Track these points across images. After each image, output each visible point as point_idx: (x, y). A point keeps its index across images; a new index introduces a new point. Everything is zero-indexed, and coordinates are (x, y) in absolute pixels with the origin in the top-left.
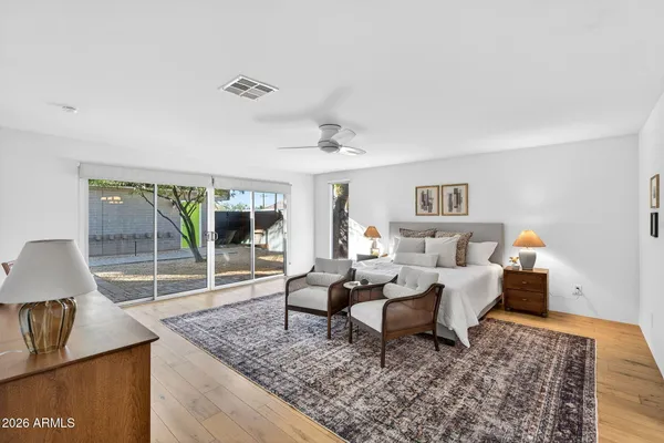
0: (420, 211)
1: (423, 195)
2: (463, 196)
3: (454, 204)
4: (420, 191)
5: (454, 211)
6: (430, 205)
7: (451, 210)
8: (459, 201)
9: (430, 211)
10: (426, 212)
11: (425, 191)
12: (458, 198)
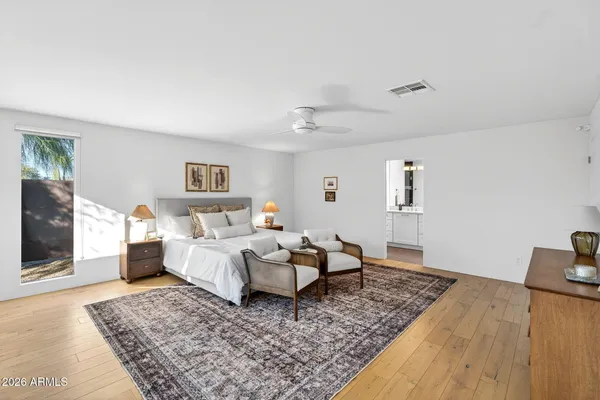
0: (191, 187)
1: (194, 172)
2: (226, 175)
3: (220, 182)
4: (190, 167)
5: (220, 188)
6: (200, 181)
7: (217, 187)
8: (223, 180)
9: (200, 187)
10: (197, 188)
11: (196, 167)
12: (222, 178)
